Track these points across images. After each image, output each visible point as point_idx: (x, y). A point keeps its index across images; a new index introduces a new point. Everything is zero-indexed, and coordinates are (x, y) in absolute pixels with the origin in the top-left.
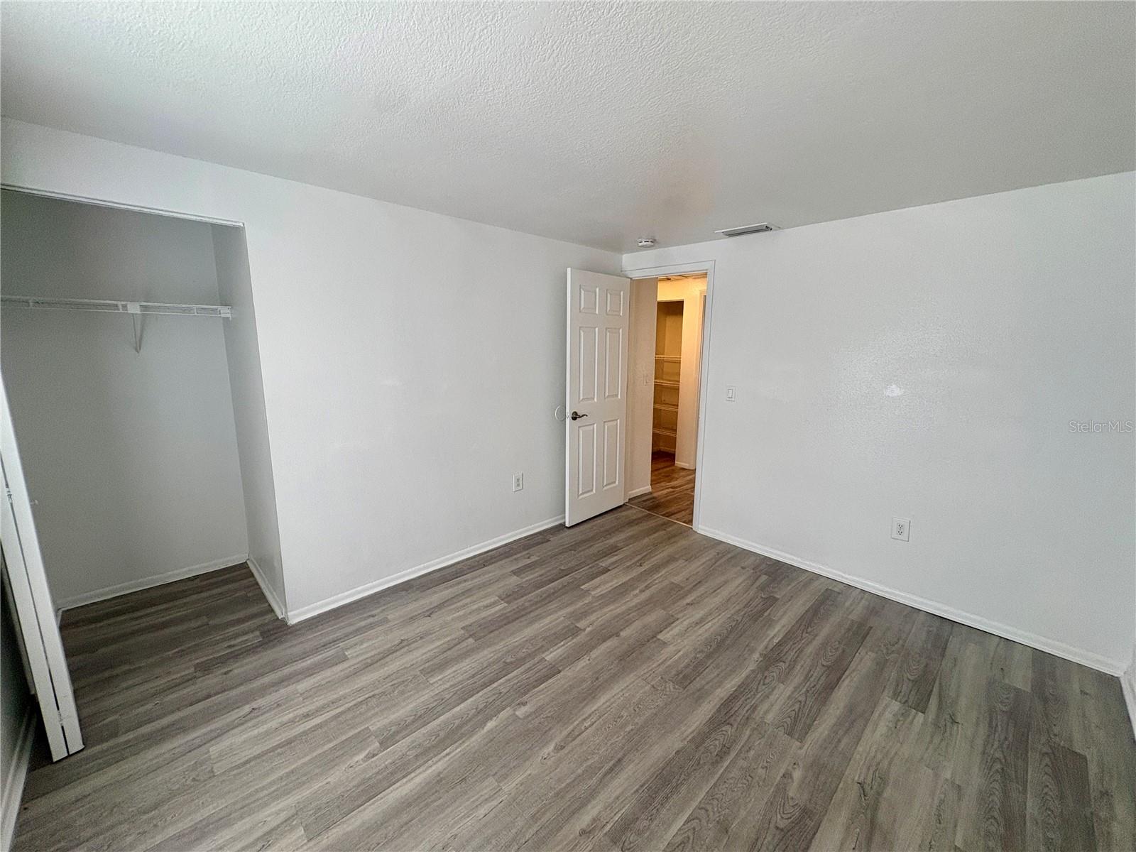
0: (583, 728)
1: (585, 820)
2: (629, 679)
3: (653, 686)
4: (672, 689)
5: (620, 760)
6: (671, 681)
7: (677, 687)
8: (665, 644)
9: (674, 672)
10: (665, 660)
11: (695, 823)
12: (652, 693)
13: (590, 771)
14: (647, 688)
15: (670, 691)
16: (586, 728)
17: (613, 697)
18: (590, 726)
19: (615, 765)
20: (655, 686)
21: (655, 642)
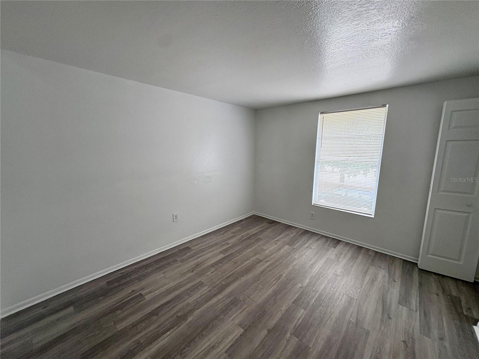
0: (275, 281)
1: (268, 263)
2: (260, 301)
3: (249, 298)
4: (241, 296)
5: (261, 273)
6: (240, 301)
7: (238, 298)
8: (240, 325)
9: (239, 306)
10: (241, 312)
11: (242, 263)
12: (250, 295)
13: (270, 271)
14: (251, 297)
15: (242, 296)
16: (274, 281)
17: (266, 292)
18: (273, 282)
19: (263, 272)
20: (248, 298)
21: (246, 326)
